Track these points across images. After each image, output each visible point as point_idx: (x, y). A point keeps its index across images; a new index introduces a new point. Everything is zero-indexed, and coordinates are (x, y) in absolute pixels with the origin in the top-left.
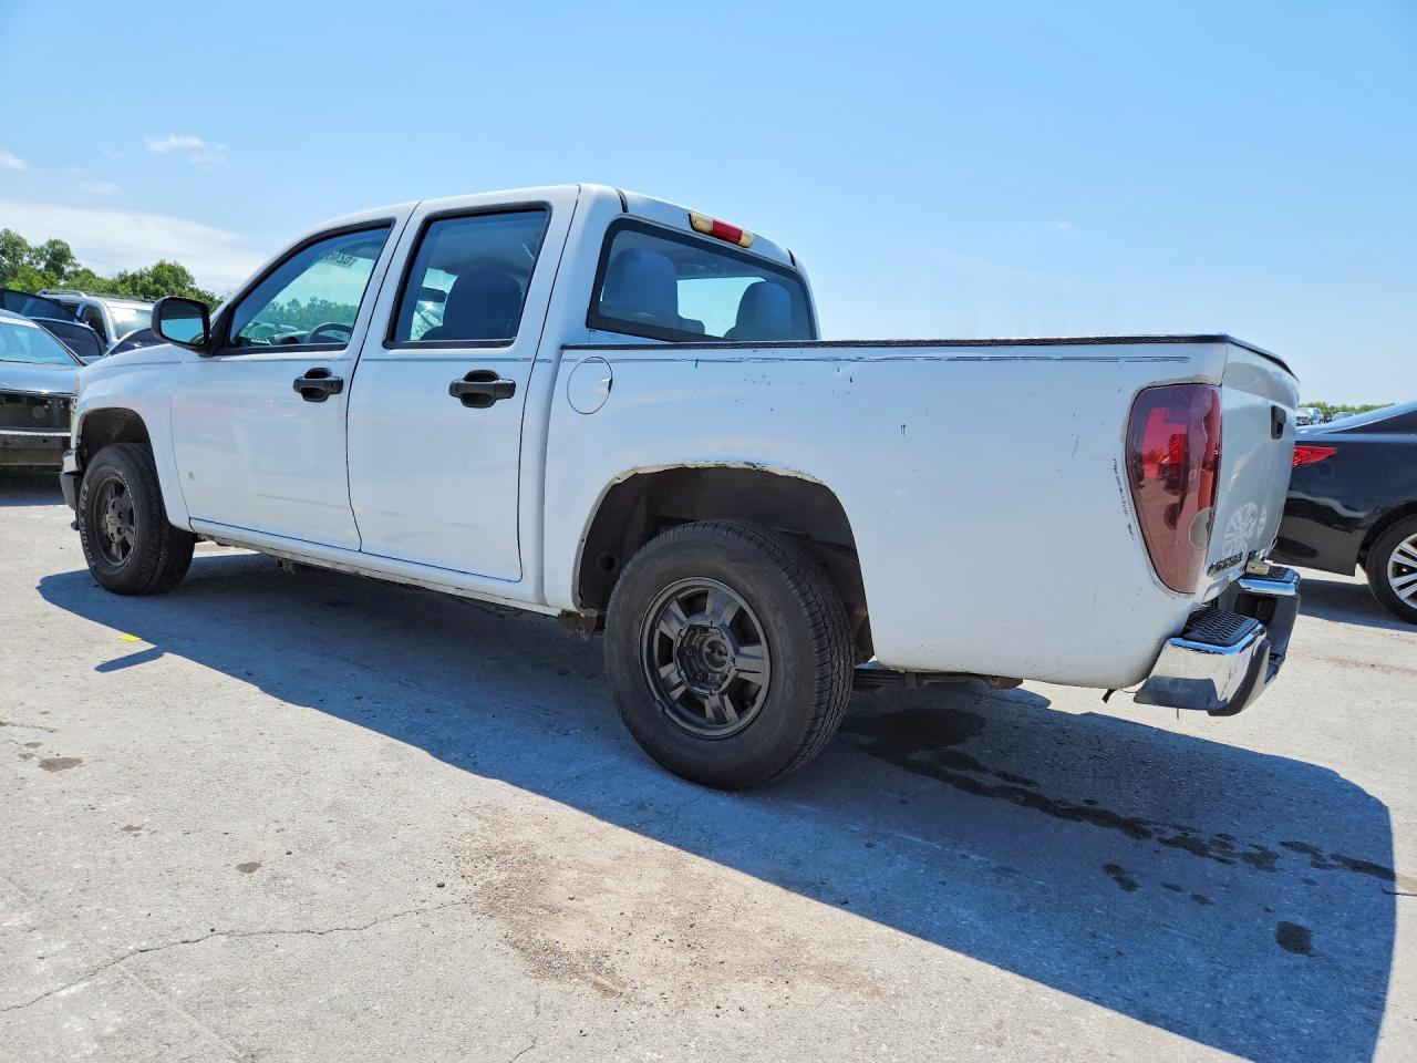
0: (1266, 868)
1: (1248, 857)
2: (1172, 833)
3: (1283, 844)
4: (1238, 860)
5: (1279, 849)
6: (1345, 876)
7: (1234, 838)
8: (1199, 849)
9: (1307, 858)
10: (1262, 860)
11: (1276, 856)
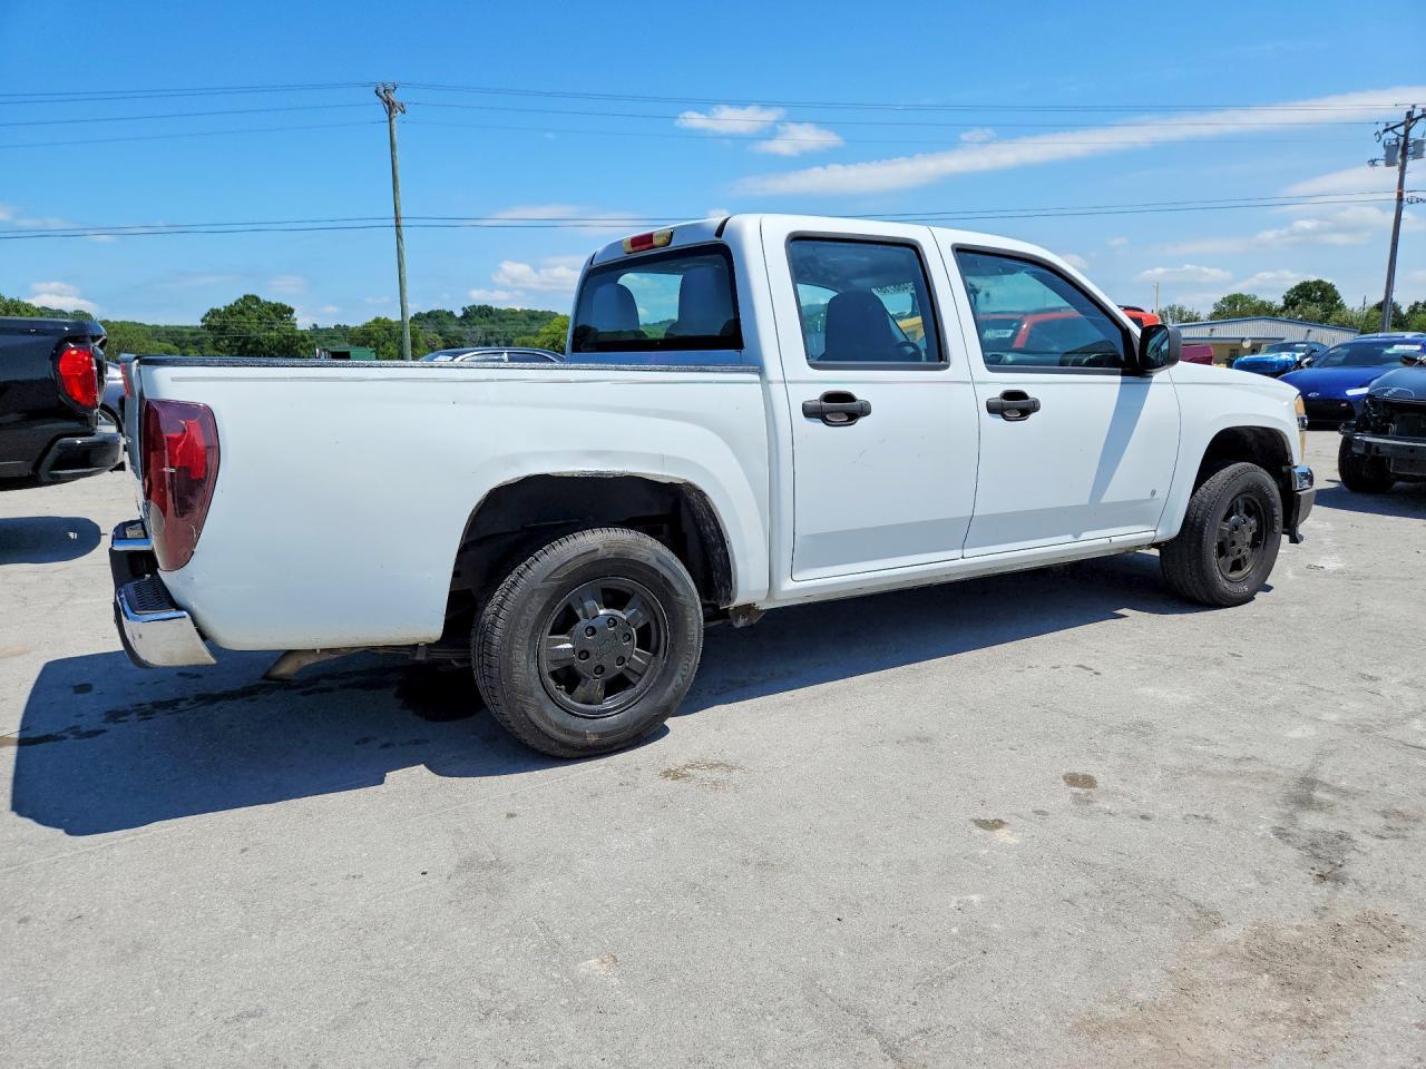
0: (110, 712)
1: (126, 713)
2: (182, 705)
3: (104, 731)
4: (131, 709)
5: (106, 727)
6: (53, 731)
7: (139, 720)
8: (158, 705)
9: (84, 729)
10: (114, 716)
11: (106, 721)
